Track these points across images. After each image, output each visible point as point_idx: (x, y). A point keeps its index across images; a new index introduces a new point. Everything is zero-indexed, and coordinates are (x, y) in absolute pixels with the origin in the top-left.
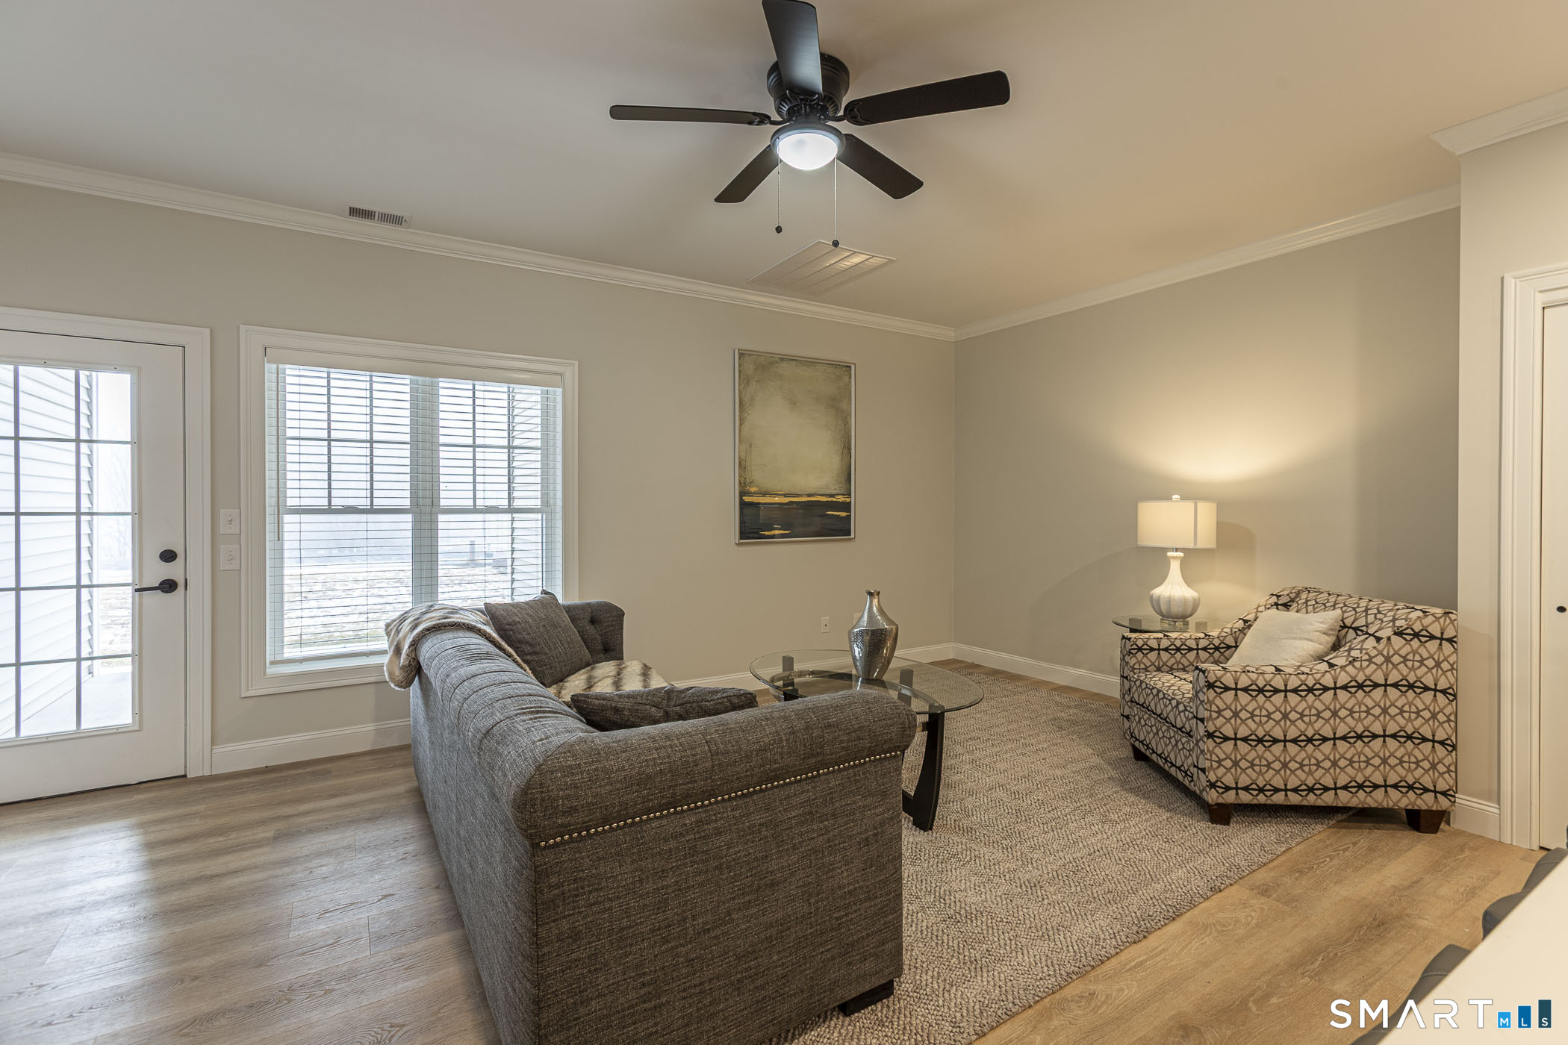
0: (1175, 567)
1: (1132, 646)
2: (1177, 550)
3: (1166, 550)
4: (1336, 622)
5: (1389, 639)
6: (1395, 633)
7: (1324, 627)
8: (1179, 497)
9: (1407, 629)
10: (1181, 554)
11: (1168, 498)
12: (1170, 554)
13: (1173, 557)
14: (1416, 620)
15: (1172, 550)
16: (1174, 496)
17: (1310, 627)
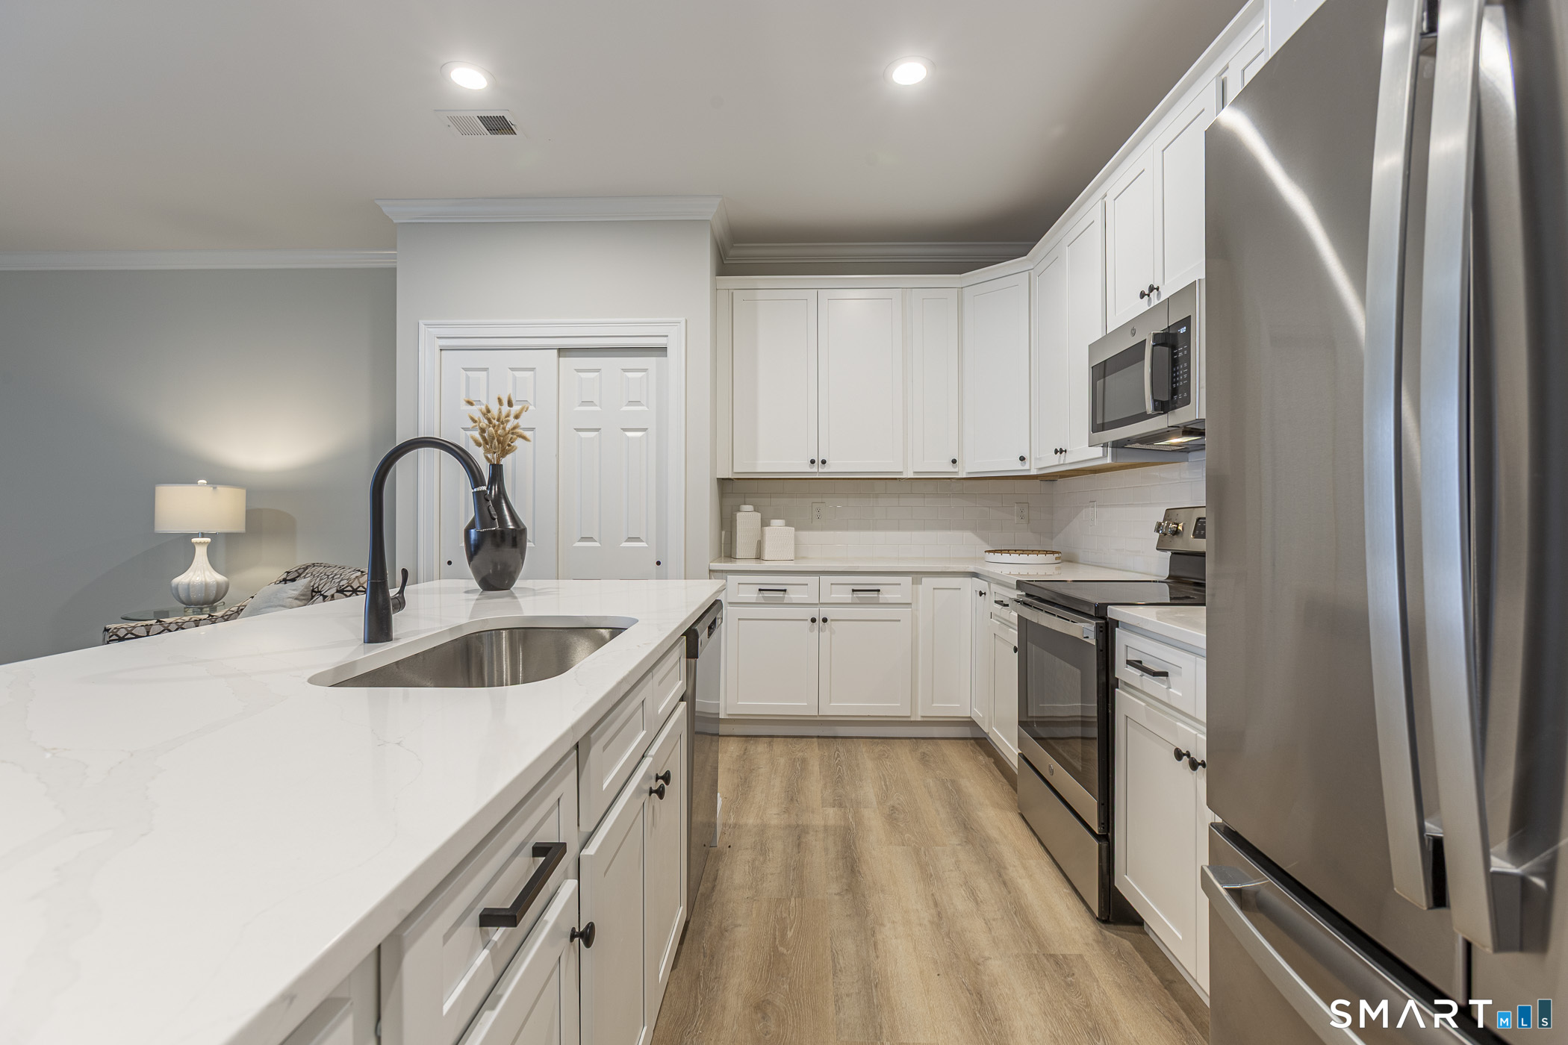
0: (201, 553)
1: (110, 637)
2: (203, 535)
3: (190, 536)
4: (306, 588)
5: (333, 596)
6: (338, 591)
7: (296, 593)
8: (205, 482)
9: (347, 587)
10: (208, 540)
11: (192, 481)
12: (194, 540)
13: (200, 543)
14: (355, 579)
15: (196, 535)
16: (200, 481)
17: (285, 595)
